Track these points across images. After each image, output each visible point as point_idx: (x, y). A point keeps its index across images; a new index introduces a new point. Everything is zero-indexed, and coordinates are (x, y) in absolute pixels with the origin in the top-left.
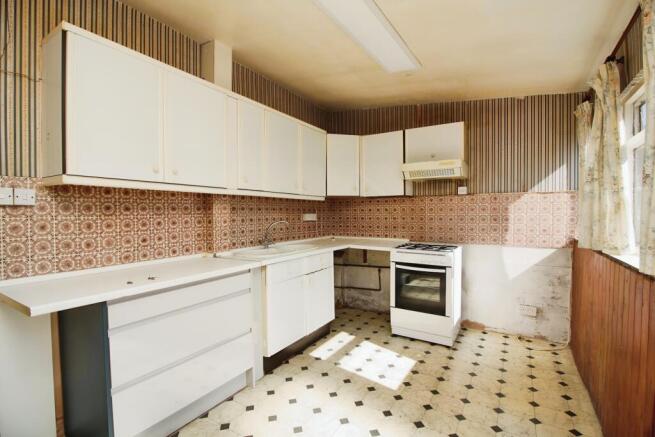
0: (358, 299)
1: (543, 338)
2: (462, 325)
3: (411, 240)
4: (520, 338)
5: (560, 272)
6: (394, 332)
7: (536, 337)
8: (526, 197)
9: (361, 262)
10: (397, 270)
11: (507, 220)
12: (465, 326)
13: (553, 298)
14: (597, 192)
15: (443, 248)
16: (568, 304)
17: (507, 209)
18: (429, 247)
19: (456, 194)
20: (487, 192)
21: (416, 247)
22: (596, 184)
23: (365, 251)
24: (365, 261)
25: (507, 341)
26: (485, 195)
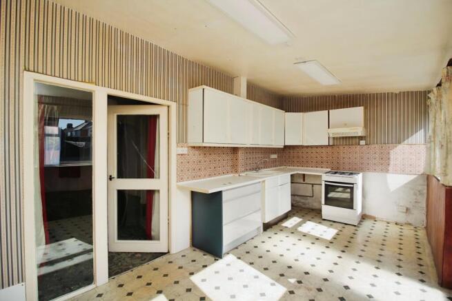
0: (299, 202)
1: (410, 224)
2: (362, 217)
3: (332, 168)
4: (396, 224)
5: (420, 188)
6: (323, 218)
7: (406, 224)
8: (400, 147)
9: (302, 181)
10: (326, 185)
11: (389, 159)
12: (364, 217)
13: (416, 202)
14: (433, 148)
15: (352, 174)
16: (424, 205)
17: (389, 153)
18: (343, 173)
19: (359, 144)
20: (377, 143)
21: (336, 173)
22: (432, 144)
23: (304, 175)
24: (304, 180)
25: (389, 225)
26: (376, 146)
